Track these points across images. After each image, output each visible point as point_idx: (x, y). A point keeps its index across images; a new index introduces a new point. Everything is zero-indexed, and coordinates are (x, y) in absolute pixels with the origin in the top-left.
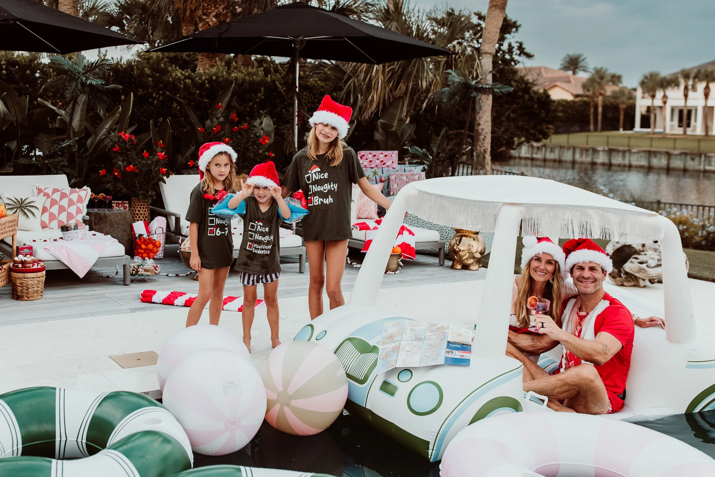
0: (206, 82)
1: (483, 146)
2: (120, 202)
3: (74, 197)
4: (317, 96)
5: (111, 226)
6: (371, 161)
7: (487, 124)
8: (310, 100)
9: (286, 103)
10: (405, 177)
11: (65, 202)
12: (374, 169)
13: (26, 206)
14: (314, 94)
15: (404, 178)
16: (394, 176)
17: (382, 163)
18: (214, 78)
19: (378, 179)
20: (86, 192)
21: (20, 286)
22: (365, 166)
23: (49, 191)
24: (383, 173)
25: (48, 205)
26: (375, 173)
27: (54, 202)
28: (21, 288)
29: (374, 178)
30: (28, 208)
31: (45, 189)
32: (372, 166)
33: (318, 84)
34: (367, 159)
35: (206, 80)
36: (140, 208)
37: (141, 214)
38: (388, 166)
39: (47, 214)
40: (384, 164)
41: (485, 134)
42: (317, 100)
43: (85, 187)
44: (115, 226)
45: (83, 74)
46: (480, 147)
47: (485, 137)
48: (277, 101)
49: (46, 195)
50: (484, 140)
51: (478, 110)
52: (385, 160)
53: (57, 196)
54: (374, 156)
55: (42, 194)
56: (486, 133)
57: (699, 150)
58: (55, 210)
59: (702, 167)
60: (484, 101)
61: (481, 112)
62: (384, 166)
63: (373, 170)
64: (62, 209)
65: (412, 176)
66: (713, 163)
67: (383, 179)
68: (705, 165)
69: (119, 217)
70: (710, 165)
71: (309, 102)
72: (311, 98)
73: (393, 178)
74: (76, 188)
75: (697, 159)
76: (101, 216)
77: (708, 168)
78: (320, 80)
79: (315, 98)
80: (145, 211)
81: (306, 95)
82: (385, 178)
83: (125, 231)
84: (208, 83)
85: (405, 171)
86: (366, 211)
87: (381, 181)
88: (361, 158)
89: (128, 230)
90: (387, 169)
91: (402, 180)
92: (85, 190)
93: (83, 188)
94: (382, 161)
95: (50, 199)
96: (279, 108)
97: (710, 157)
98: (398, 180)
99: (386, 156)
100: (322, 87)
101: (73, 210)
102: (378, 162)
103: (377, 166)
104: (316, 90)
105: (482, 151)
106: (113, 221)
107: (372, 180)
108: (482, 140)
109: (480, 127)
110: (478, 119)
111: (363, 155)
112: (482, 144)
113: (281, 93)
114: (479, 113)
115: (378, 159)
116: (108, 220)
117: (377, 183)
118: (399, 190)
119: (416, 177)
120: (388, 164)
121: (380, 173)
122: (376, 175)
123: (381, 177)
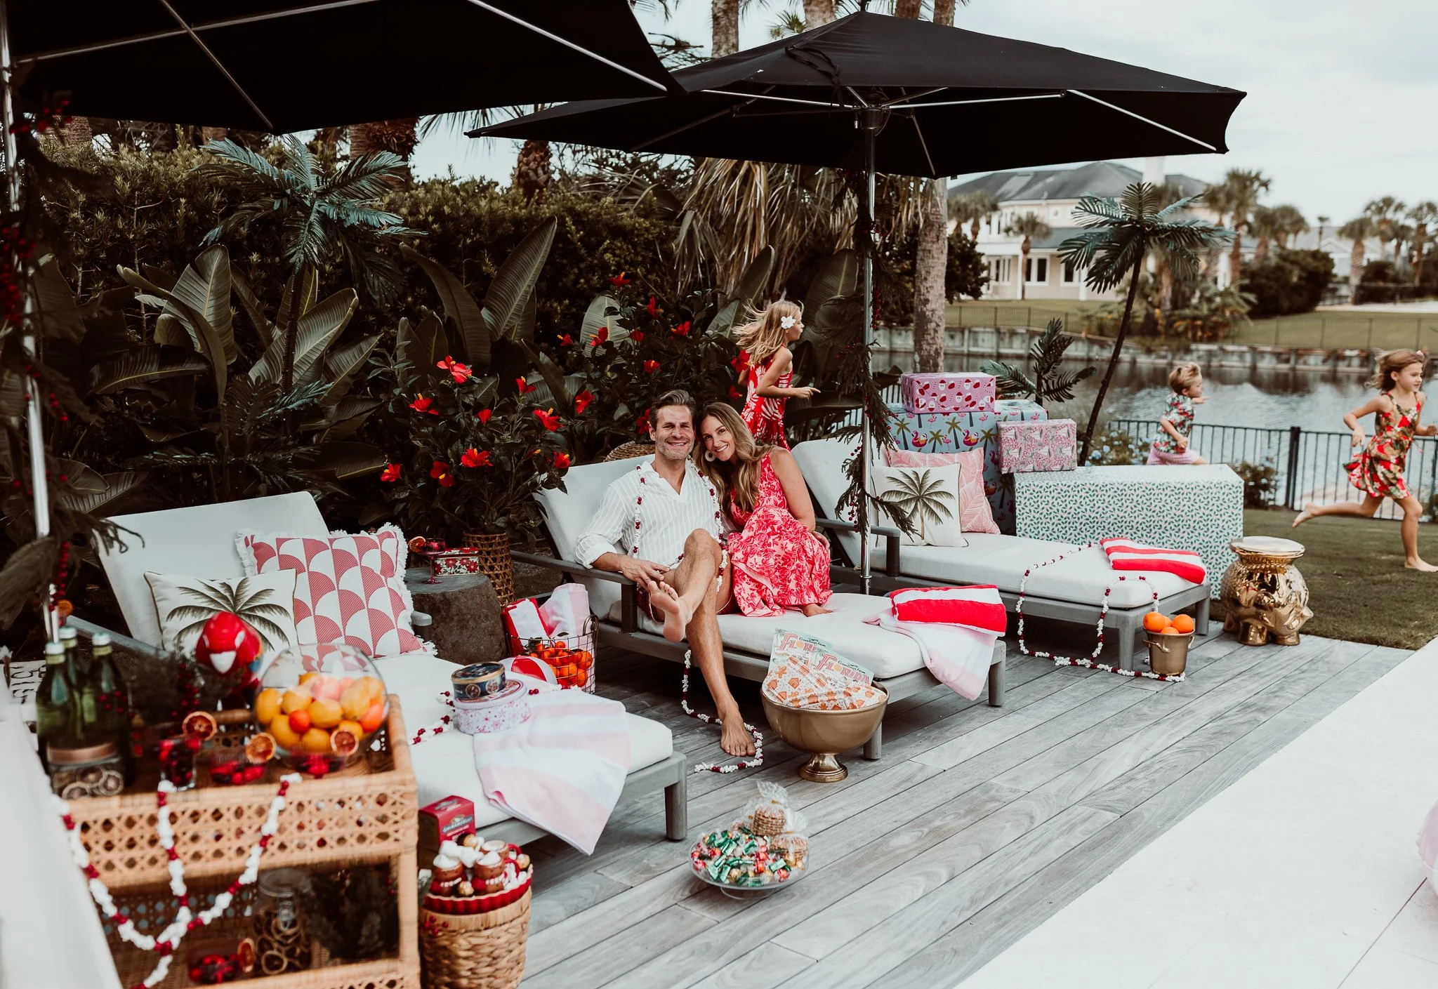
0: (430, 219)
1: (935, 344)
2: (456, 552)
3: (372, 560)
4: (639, 249)
5: (462, 628)
6: (943, 399)
7: (940, 301)
8: (628, 258)
9: (582, 265)
10: (1038, 432)
11: (352, 581)
12: (952, 415)
13: (252, 609)
14: (635, 245)
15: (1036, 436)
16: (1013, 433)
17: (970, 402)
18: (447, 209)
19: (961, 438)
20: (393, 541)
21: (466, 958)
22: (931, 409)
23: (295, 549)
24: (972, 425)
25: (306, 597)
26: (954, 425)
27: (319, 585)
28: (471, 964)
29: (951, 437)
30: (260, 614)
31: (280, 542)
32: (947, 409)
33: (640, 224)
34: (934, 395)
35: (427, 215)
36: (495, 560)
37: (497, 576)
38: (982, 409)
39: (308, 623)
40: (973, 404)
41: (937, 320)
42: (640, 259)
43: (387, 527)
44: (472, 624)
45: (321, 195)
46: (929, 344)
47: (938, 325)
48: (565, 261)
49: (287, 563)
50: (936, 331)
51: (923, 272)
52: (975, 394)
53: (323, 564)
54: (952, 386)
55: (274, 561)
56: (939, 318)
57: (960, 323)
58: (329, 606)
59: (965, 349)
60: (935, 256)
61: (930, 279)
62: (972, 408)
63: (949, 418)
64: (350, 604)
65: (1053, 431)
66: (980, 342)
67: (973, 437)
68: (969, 346)
69: (478, 600)
70: (976, 345)
71: (626, 262)
72: (630, 253)
73: (1007, 436)
74: (362, 532)
75: (958, 336)
76: (435, 604)
77: (973, 349)
78: (640, 216)
79: (636, 254)
81: (620, 248)
82: (977, 434)
83: (492, 634)
84: (434, 222)
85: (1023, 419)
86: (973, 515)
87: (969, 443)
88: (922, 392)
89: (499, 628)
90: (981, 414)
91: (1031, 438)
92: (389, 535)
93: (381, 530)
94: (969, 398)
95: (304, 577)
96: (572, 277)
97: (976, 332)
98: (1020, 440)
99: (977, 385)
100: (647, 230)
101: (381, 600)
102: (959, 400)
103: (956, 409)
104: (638, 236)
105: (932, 352)
106: (465, 611)
107: (948, 441)
108: (932, 332)
109: (929, 306)
110: (923, 290)
111: (927, 387)
112: (933, 338)
113: (575, 244)
114: (926, 279)
115: (959, 394)
116: (454, 610)
117: (958, 447)
118: (1023, 463)
119: (1063, 432)
120: (982, 403)
121: (964, 424)
122: (957, 430)
123: (968, 432)
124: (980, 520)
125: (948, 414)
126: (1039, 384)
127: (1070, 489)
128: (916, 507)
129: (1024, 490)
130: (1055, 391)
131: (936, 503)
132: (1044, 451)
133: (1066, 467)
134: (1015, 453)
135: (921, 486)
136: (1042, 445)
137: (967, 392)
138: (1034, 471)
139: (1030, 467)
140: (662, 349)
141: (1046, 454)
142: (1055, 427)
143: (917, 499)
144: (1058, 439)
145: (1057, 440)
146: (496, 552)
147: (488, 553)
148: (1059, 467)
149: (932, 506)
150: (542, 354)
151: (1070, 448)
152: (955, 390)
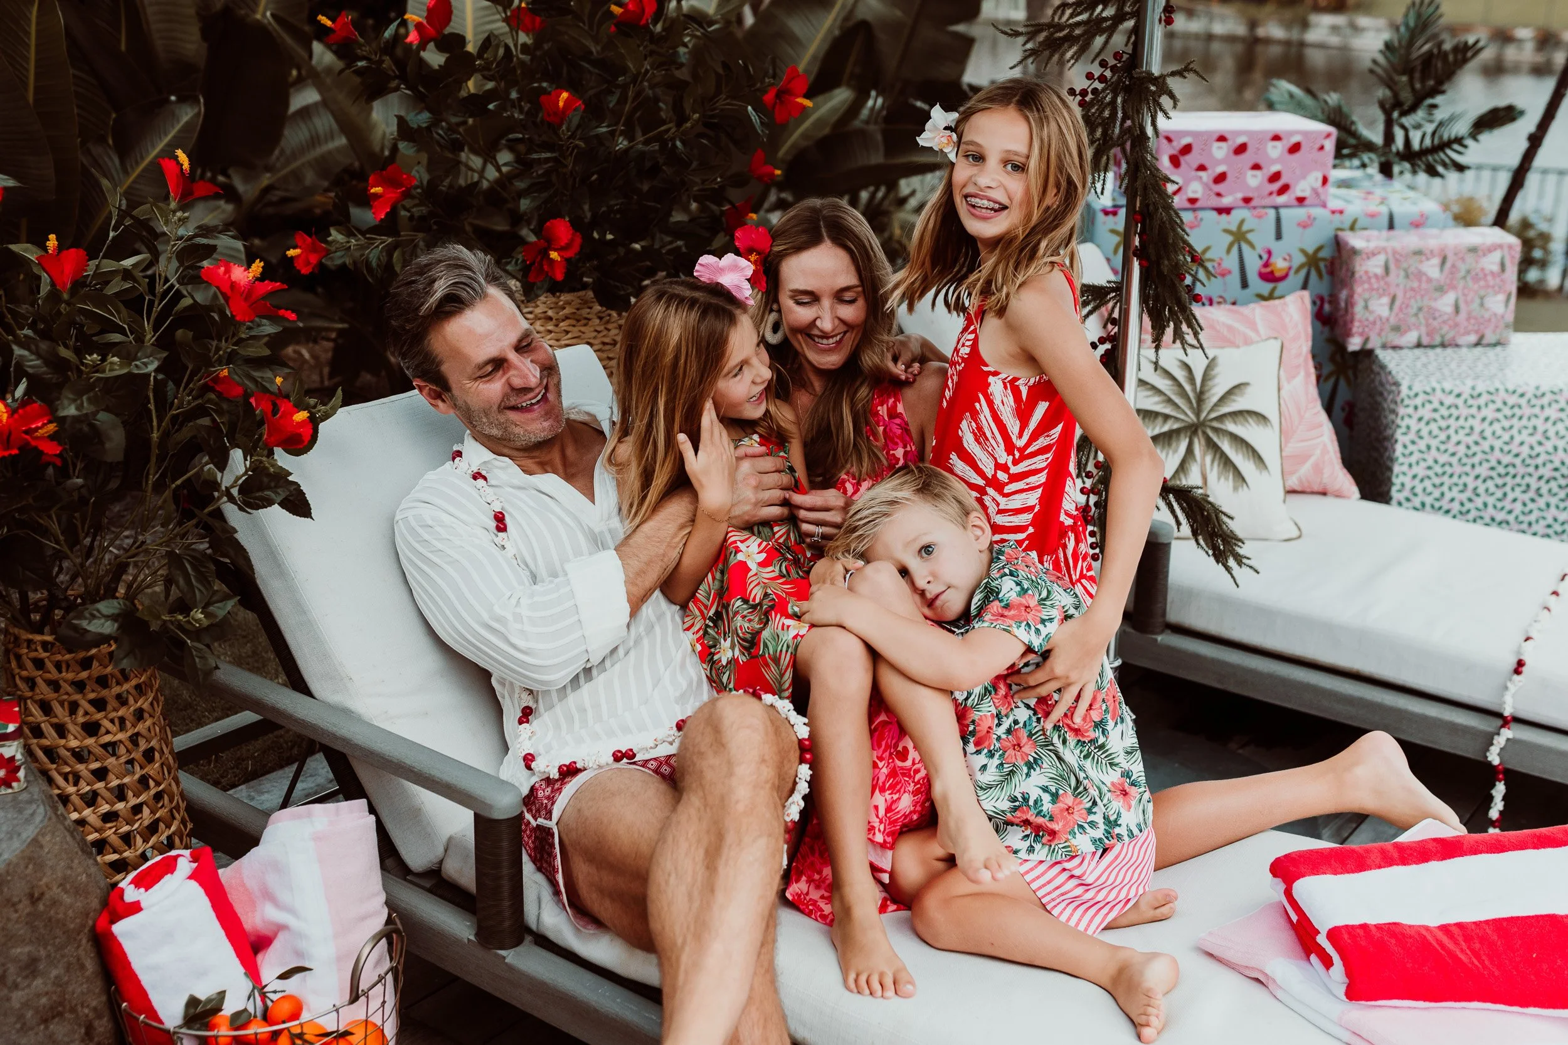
6: (1221, 178)
10: (1436, 261)
12: (1237, 215)
15: (1431, 268)
16: (1380, 260)
17: (1276, 186)
19: (1253, 266)
22: (1193, 201)
24: (1279, 236)
26: (1239, 237)
29: (1233, 263)
32: (1226, 201)
34: (1202, 168)
37: (111, 748)
38: (1301, 200)
40: (1285, 190)
52: (1289, 168)
54: (1241, 149)
62: (1282, 200)
63: (1231, 221)
65: (1470, 259)
67: (1279, 264)
73: (1368, 267)
80: (139, 715)
82: (1289, 258)
85: (1391, 226)
87: (1270, 279)
88: (1175, 161)
90: (1301, 213)
91: (1420, 275)
94: (1275, 177)
98: (1396, 278)
99: (1295, 148)
102: (1255, 180)
103: (1248, 200)
107: (1224, 274)
111: (1187, 149)
115: (1256, 167)
117: (1245, 284)
118: (1396, 329)
119: (1491, 263)
120: (1302, 188)
121: (1262, 235)
122: (1245, 247)
123: (1269, 253)
124: (1318, 469)
125: (1227, 211)
126: (1389, 137)
127: (1523, 402)
128: (1190, 451)
129: (1418, 401)
130: (1424, 152)
131: (1236, 439)
132: (1445, 303)
133: (1490, 338)
134: (1380, 307)
135: (1201, 397)
136: (1441, 289)
137: (1274, 162)
138: (1419, 345)
139: (1412, 337)
140: (587, 54)
141: (1449, 309)
142: (1473, 250)
143: (1193, 430)
144: (1479, 276)
145: (1476, 279)
146: (103, 682)
147: (80, 686)
148: (1473, 338)
149: (1226, 446)
150: (317, 47)
151: (1501, 297)
152: (1248, 158)
